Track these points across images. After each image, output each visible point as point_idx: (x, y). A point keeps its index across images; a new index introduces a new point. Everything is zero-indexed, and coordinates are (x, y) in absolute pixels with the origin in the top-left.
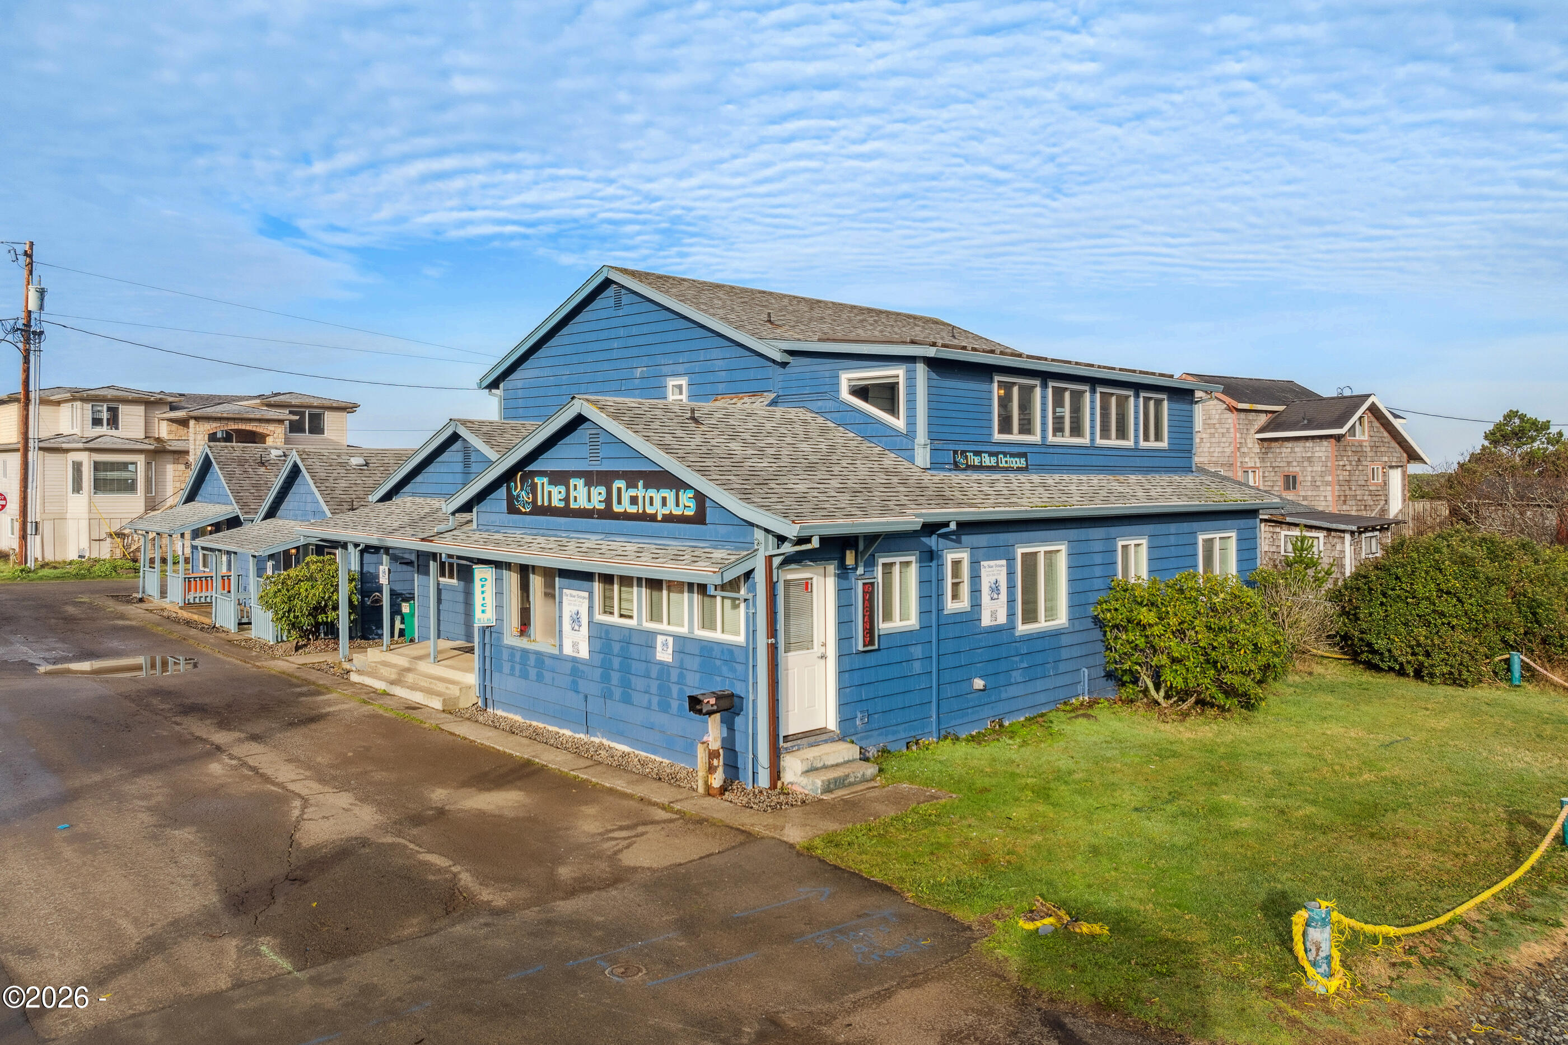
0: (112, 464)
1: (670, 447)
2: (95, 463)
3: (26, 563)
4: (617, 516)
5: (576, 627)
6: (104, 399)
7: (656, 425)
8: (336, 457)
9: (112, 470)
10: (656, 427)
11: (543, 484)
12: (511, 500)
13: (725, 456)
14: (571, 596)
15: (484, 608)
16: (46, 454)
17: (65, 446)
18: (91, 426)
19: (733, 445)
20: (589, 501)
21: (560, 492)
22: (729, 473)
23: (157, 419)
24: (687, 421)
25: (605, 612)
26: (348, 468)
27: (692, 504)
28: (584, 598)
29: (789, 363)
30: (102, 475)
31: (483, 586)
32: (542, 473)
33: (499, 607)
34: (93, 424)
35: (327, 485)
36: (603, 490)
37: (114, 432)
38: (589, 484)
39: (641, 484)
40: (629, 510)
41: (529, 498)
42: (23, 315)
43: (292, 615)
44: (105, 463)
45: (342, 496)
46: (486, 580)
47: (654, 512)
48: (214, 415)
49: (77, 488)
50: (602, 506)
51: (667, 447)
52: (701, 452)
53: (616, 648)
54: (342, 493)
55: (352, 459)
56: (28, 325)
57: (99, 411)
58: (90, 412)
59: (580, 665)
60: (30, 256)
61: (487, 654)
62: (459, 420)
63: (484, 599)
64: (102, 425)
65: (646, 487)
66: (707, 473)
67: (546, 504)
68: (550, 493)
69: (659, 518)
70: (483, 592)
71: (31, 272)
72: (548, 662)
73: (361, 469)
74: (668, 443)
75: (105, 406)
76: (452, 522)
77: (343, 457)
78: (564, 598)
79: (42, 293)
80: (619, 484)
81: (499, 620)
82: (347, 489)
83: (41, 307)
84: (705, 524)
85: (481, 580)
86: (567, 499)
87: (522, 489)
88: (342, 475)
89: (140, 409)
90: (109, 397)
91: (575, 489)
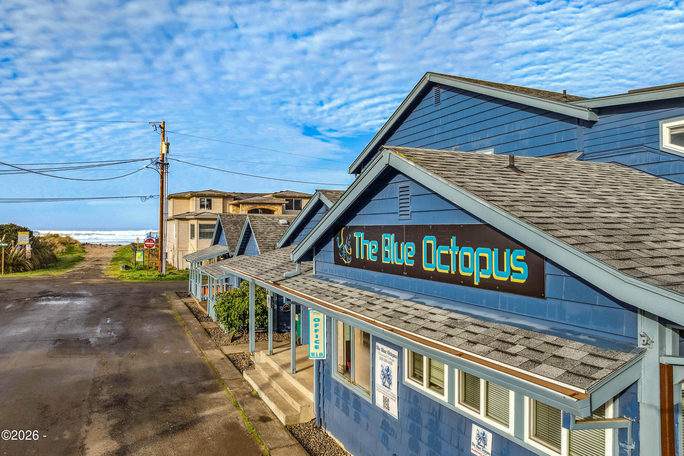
0: (207, 225)
1: (491, 194)
2: (200, 225)
3: (162, 272)
4: (427, 276)
5: (387, 384)
6: (205, 196)
7: (472, 172)
8: (271, 220)
9: (207, 228)
10: (472, 174)
11: (360, 238)
12: (337, 251)
13: (564, 204)
14: (383, 351)
15: (316, 344)
16: (180, 221)
17: (187, 217)
18: (199, 208)
19: (566, 192)
20: (399, 257)
21: (373, 247)
22: (580, 226)
23: (228, 204)
24: (505, 169)
25: (414, 376)
26: (277, 226)
27: (523, 269)
28: (394, 356)
29: (596, 122)
30: (203, 230)
31: (316, 325)
32: (359, 229)
33: (329, 344)
34: (200, 207)
35: (262, 236)
36: (412, 246)
37: (209, 211)
38: (398, 240)
39: (453, 241)
40: (439, 270)
41: (349, 251)
42: (161, 156)
43: (229, 319)
44: (204, 225)
45: (270, 243)
46: (319, 320)
47: (470, 274)
48: (250, 202)
49: (192, 236)
50: (411, 264)
51: (487, 193)
52: (532, 199)
53: (425, 419)
54: (270, 241)
55: (280, 221)
56: (163, 161)
57: (203, 201)
58: (199, 202)
59: (390, 422)
60: (163, 128)
61: (321, 381)
62: (321, 191)
63: (317, 336)
64: (205, 208)
65: (460, 244)
66: (551, 227)
67: (362, 258)
68: (365, 247)
69: (476, 283)
70: (316, 331)
71: (164, 136)
72: (364, 407)
73: (284, 227)
74: (487, 189)
75: (206, 199)
76: (297, 269)
77: (275, 220)
78: (377, 351)
79: (168, 145)
80: (430, 240)
81: (329, 354)
82: (274, 238)
83: (168, 152)
84: (544, 297)
85: (314, 320)
86: (379, 254)
87: (344, 243)
88: (273, 230)
89: (221, 200)
90: (207, 194)
91: (387, 244)
